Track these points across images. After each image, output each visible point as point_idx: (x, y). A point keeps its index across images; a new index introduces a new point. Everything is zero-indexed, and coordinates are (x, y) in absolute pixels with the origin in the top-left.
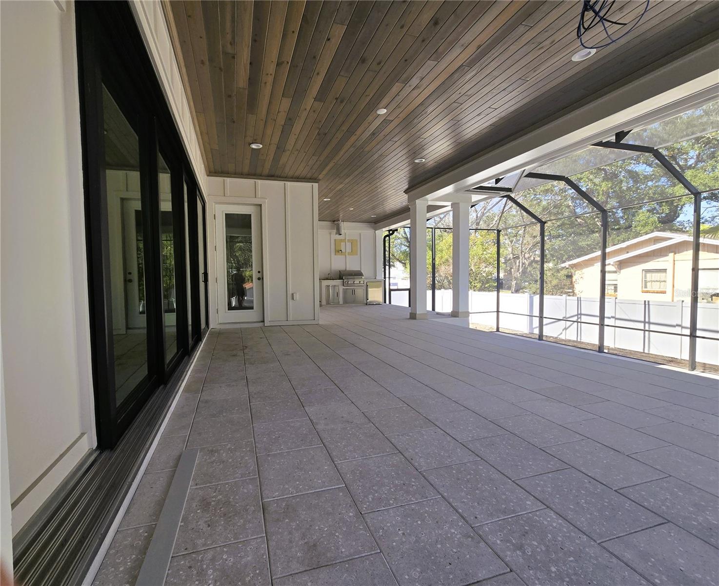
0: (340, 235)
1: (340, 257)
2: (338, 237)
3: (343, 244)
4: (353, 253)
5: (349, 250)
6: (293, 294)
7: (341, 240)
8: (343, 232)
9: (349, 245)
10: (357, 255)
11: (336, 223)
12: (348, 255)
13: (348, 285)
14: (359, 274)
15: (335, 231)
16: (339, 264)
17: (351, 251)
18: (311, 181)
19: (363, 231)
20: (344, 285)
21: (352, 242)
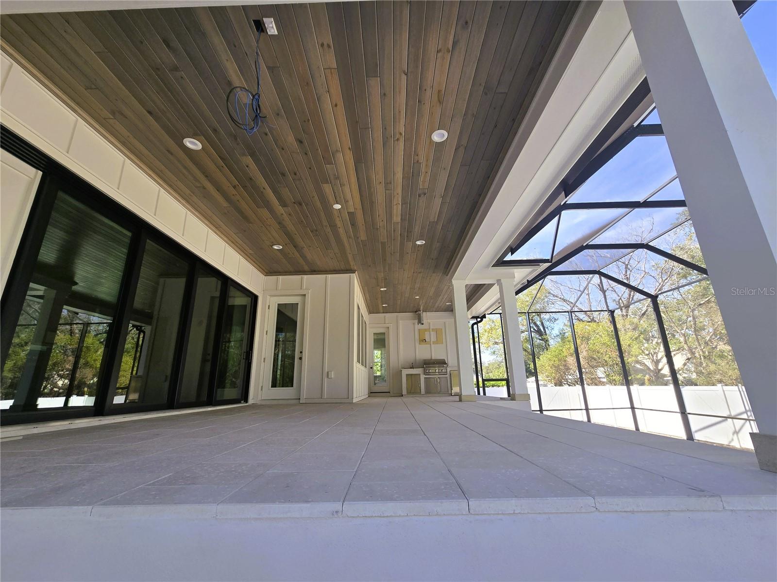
0: (423, 324)
1: (425, 347)
2: (420, 326)
3: (427, 334)
4: (437, 342)
5: (433, 339)
6: (328, 373)
7: (426, 330)
8: (424, 321)
9: (433, 334)
10: (442, 343)
11: (417, 313)
12: (433, 344)
13: (428, 374)
14: (442, 363)
15: (417, 321)
16: (423, 353)
17: (436, 340)
18: (348, 272)
19: (447, 320)
20: (425, 374)
21: (437, 331)
